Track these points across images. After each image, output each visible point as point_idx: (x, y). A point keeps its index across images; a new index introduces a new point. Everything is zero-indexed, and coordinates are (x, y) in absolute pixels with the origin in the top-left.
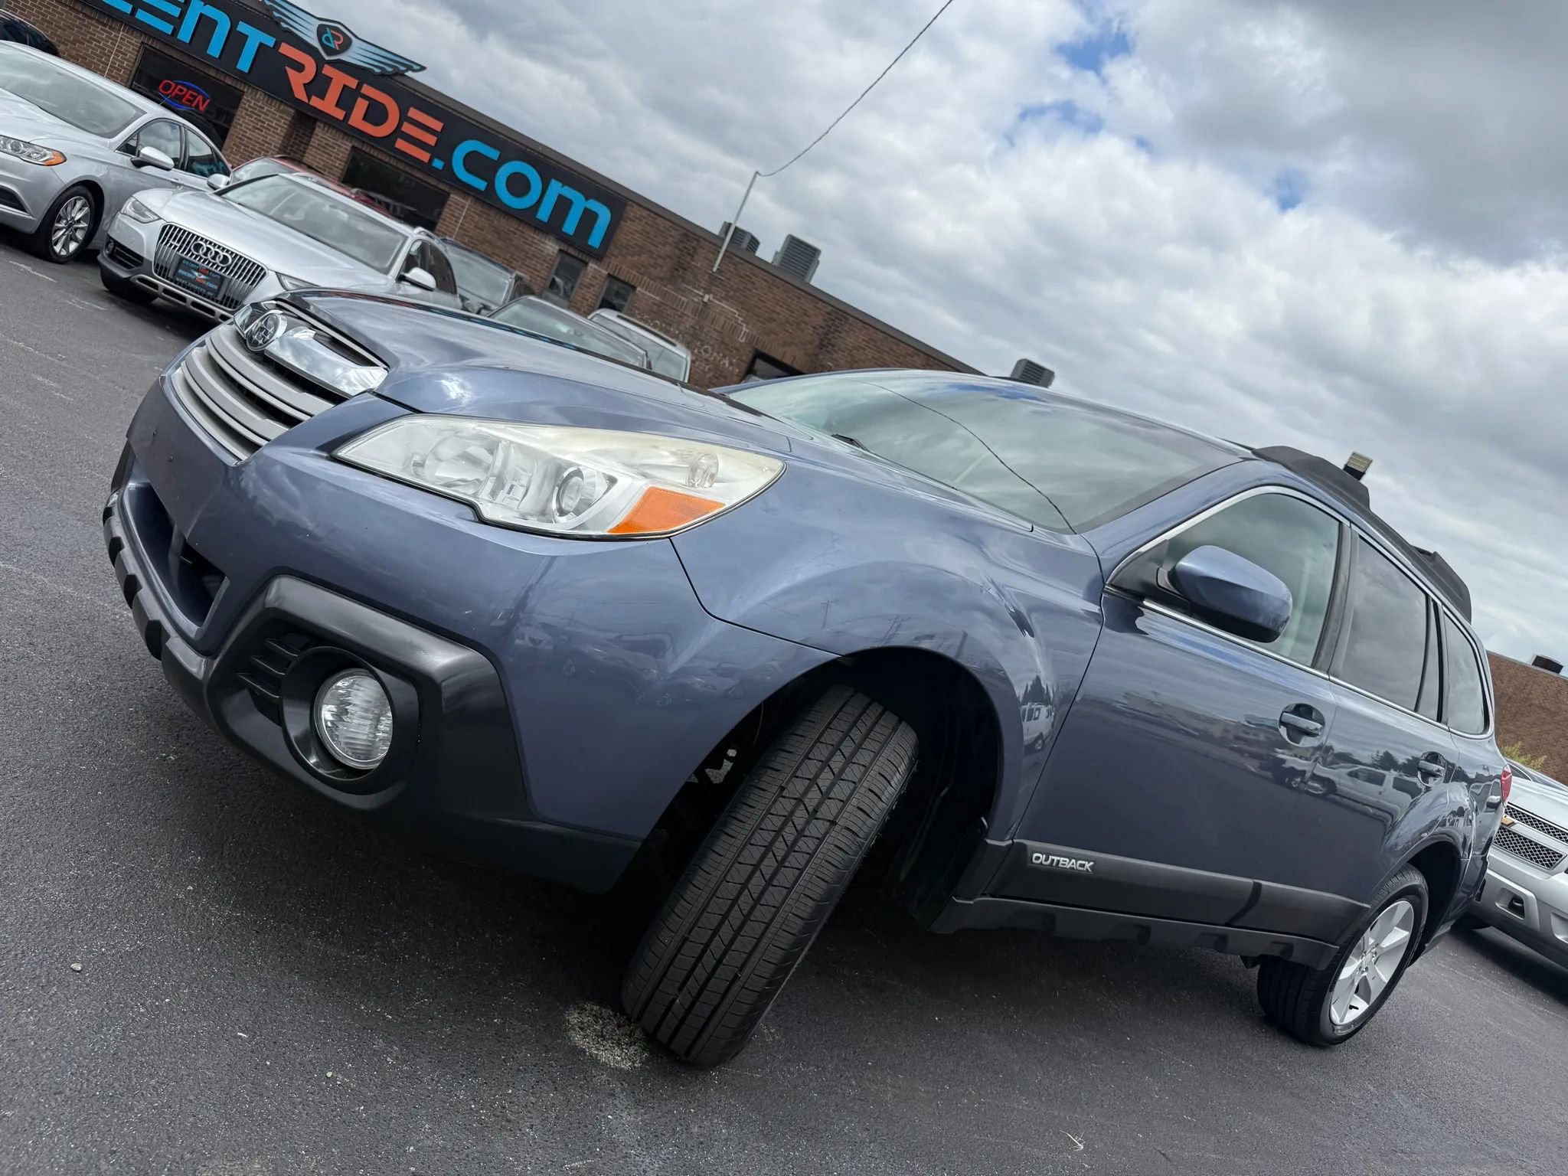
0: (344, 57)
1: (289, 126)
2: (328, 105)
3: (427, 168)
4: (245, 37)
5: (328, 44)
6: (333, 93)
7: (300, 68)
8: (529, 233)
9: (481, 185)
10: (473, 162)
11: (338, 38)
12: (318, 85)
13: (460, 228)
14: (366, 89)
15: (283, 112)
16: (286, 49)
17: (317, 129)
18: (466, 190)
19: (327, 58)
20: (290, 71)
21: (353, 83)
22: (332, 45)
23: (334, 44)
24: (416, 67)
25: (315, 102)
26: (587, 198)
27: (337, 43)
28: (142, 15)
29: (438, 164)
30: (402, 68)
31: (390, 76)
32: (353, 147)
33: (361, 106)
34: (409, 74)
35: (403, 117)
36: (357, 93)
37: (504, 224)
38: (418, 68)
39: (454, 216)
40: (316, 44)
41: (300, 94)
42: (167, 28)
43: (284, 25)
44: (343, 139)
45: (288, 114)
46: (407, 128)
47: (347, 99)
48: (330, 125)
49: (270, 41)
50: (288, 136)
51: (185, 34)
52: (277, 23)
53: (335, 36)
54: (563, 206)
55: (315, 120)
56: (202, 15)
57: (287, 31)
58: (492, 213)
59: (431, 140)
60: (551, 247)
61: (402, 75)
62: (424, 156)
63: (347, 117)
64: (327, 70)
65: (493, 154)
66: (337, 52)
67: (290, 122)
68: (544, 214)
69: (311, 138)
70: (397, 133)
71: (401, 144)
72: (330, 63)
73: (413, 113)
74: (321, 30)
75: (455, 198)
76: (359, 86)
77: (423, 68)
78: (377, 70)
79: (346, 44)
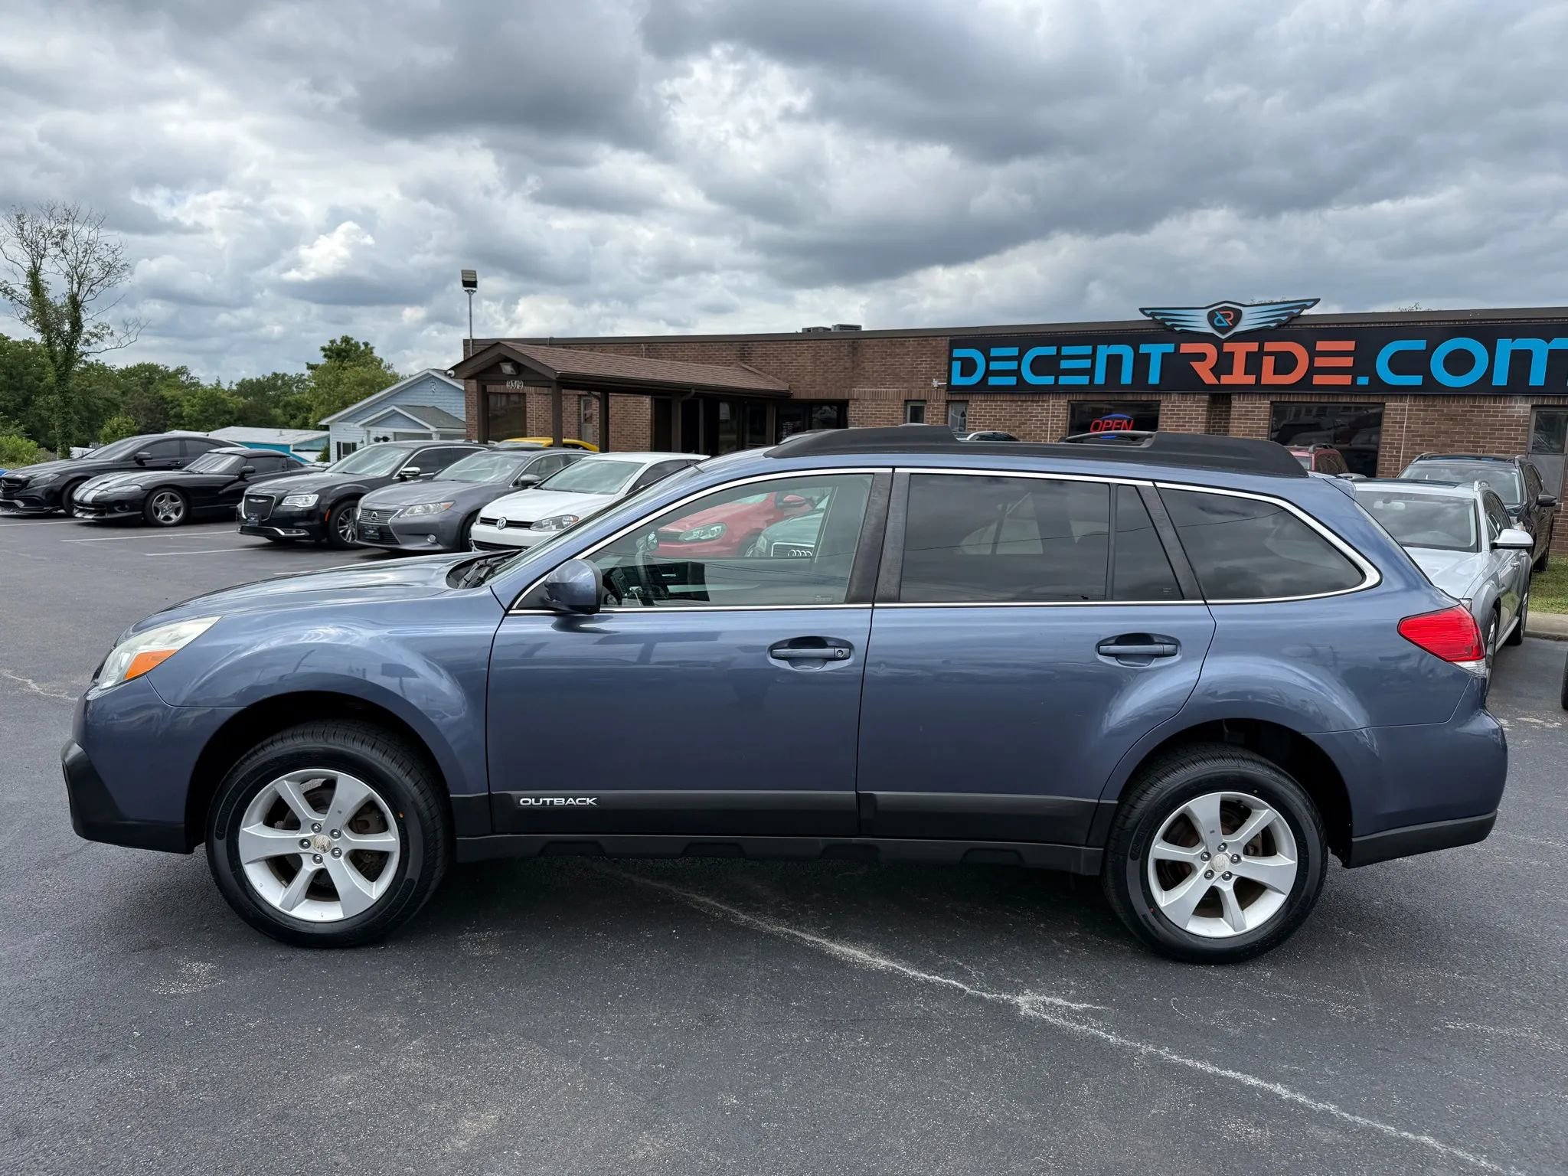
0: (1240, 328)
1: (1208, 411)
2: (1238, 376)
3: (1352, 389)
4: (1148, 356)
5: (1222, 325)
6: (1239, 364)
7: (1202, 357)
8: (1487, 404)
9: (1416, 380)
10: (1398, 364)
11: (1229, 316)
12: (1224, 364)
13: (1406, 432)
14: (1269, 347)
15: (1199, 401)
16: (1186, 348)
17: (1233, 402)
18: (1400, 392)
19: (1223, 337)
20: (1195, 365)
21: (1254, 347)
22: (1225, 324)
23: (1226, 322)
24: (1309, 304)
25: (1225, 380)
26: (1548, 341)
27: (1228, 320)
28: (1064, 380)
29: (1363, 381)
30: (1296, 311)
31: (1286, 324)
32: (1272, 403)
33: (1268, 363)
34: (1305, 312)
35: (1313, 354)
36: (1261, 353)
37: (1456, 407)
38: (1312, 302)
39: (1396, 422)
40: (1209, 330)
41: (1209, 379)
42: (1084, 380)
43: (1177, 329)
44: (1260, 400)
45: (1204, 401)
46: (1319, 362)
47: (1253, 363)
48: (1244, 394)
49: (1170, 348)
50: (1208, 419)
51: (1100, 378)
52: (1171, 329)
53: (1226, 314)
54: (1521, 361)
55: (1230, 395)
56: (1108, 356)
57: (1183, 332)
58: (1438, 402)
59: (1348, 362)
60: (1521, 408)
61: (1299, 316)
62: (1345, 380)
63: (1258, 380)
64: (1227, 347)
65: (1420, 345)
66: (1230, 328)
67: (1208, 407)
68: (1500, 378)
69: (1229, 412)
70: (1312, 370)
71: (1318, 380)
72: (1227, 340)
73: (1321, 346)
74: (1211, 317)
75: (1391, 405)
76: (1261, 347)
77: (1317, 301)
78: (1273, 325)
79: (1238, 316)
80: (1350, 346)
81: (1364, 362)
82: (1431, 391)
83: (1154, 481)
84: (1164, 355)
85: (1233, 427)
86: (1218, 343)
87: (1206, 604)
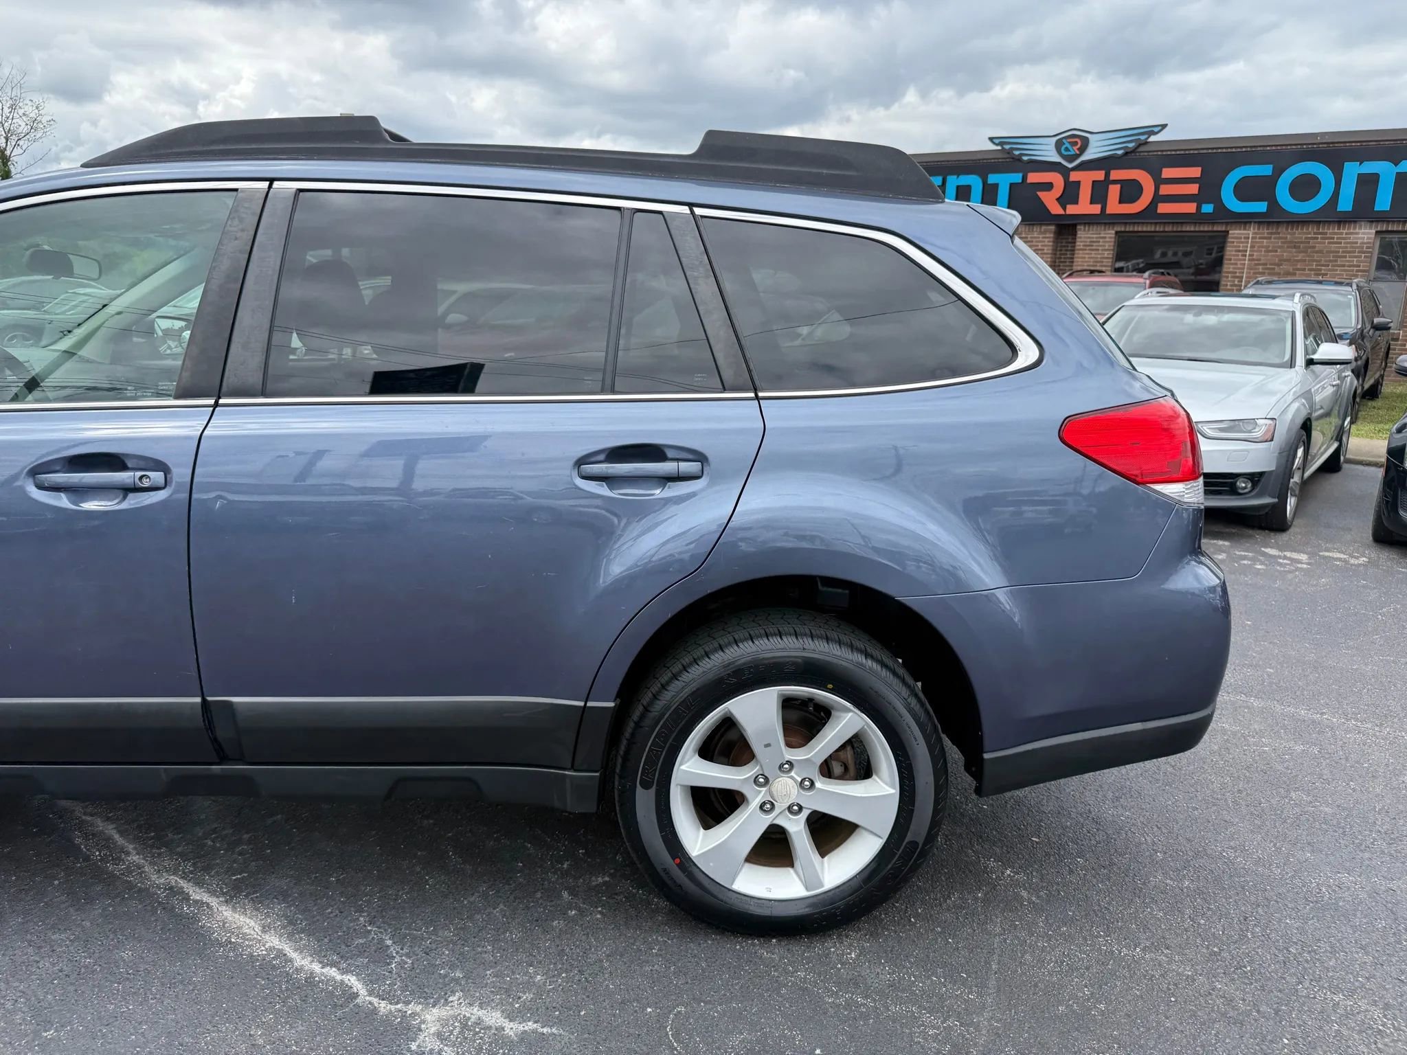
0: (1086, 157)
1: (1054, 242)
2: (1084, 206)
3: (1198, 218)
4: (996, 186)
5: (1069, 153)
6: (1085, 193)
7: (1048, 186)
8: (1331, 230)
9: (1261, 207)
10: (1245, 190)
11: (1076, 143)
12: (1070, 194)
13: (1249, 260)
14: (1116, 175)
15: (1045, 232)
16: (1033, 178)
17: (1079, 232)
18: (1244, 219)
19: (1070, 166)
20: (1042, 195)
21: (1099, 175)
22: (1073, 153)
23: (1074, 150)
24: (1156, 130)
25: (1072, 209)
26: (1396, 165)
27: (1075, 148)
29: (1208, 208)
30: (1143, 138)
31: (1134, 151)
32: (1117, 233)
33: (1114, 191)
34: (1153, 139)
35: (1159, 181)
36: (1107, 182)
37: (1300, 234)
38: (1160, 128)
39: (1239, 251)
40: (1057, 159)
41: (1056, 209)
43: (1025, 158)
44: (1105, 230)
45: (1050, 232)
46: (1165, 190)
47: (1099, 193)
48: (1089, 224)
49: (1017, 178)
50: (1055, 250)
52: (1018, 159)
53: (1074, 142)
54: (1368, 183)
55: (1074, 226)
56: (958, 187)
57: (1031, 161)
58: (1282, 229)
59: (1193, 189)
60: (1365, 234)
61: (1146, 143)
62: (1190, 208)
63: (1103, 209)
64: (1074, 177)
65: (1266, 170)
66: (1078, 156)
67: (1054, 238)
68: (1346, 203)
69: (1075, 243)
70: (1157, 198)
71: (1163, 208)
72: (1074, 169)
73: (1167, 173)
74: (1059, 145)
75: (1235, 233)
76: (1107, 175)
77: (1164, 126)
78: (1120, 152)
79: (1084, 144)
80: (1195, 172)
81: (1209, 189)
82: (1275, 218)
83: (691, 205)
84: (1012, 185)
85: (1078, 258)
86: (1065, 172)
87: (757, 398)
